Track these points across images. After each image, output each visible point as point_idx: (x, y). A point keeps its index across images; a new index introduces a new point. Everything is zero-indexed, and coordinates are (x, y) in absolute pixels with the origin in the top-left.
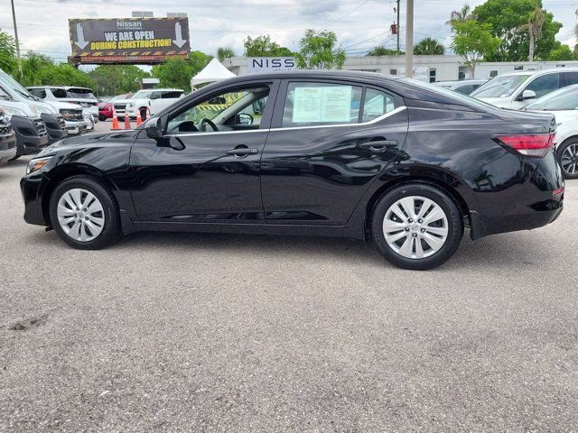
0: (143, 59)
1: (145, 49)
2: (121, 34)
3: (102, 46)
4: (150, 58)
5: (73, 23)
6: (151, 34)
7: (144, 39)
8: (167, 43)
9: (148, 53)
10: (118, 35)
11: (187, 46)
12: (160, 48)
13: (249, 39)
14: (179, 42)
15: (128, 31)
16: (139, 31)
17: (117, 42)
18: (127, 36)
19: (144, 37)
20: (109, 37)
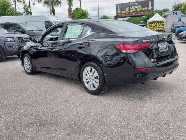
0: (137, 15)
1: (138, 11)
2: (131, 7)
3: (124, 12)
4: (139, 14)
5: (117, 5)
6: (141, 6)
7: (138, 8)
8: (145, 9)
9: (139, 13)
10: (130, 8)
11: (153, 9)
12: (143, 11)
13: (175, 4)
14: (150, 8)
15: (133, 6)
16: (137, 5)
17: (129, 10)
18: (133, 7)
19: (138, 7)
20: (127, 8)
